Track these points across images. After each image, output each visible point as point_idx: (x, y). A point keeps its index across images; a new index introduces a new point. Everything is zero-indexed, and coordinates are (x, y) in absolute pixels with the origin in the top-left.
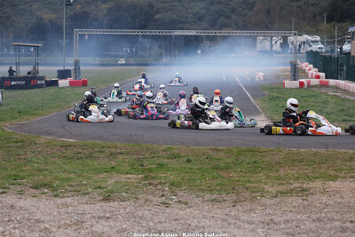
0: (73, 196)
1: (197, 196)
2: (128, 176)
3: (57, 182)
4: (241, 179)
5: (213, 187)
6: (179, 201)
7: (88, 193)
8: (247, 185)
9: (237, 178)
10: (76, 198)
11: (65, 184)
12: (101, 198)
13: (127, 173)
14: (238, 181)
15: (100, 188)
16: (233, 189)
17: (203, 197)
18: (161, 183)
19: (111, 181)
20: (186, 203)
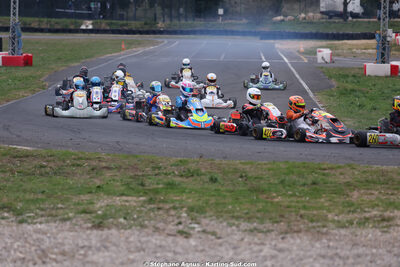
0: (47, 222)
1: (231, 225)
2: (124, 198)
3: (20, 204)
4: (293, 204)
5: (251, 214)
6: (204, 231)
7: (69, 219)
8: (302, 212)
9: (286, 204)
10: (53, 224)
11: (32, 207)
12: (90, 225)
13: (122, 195)
14: (288, 207)
15: (85, 212)
16: (282, 216)
17: (238, 226)
18: (174, 208)
19: (101, 203)
20: (214, 234)
